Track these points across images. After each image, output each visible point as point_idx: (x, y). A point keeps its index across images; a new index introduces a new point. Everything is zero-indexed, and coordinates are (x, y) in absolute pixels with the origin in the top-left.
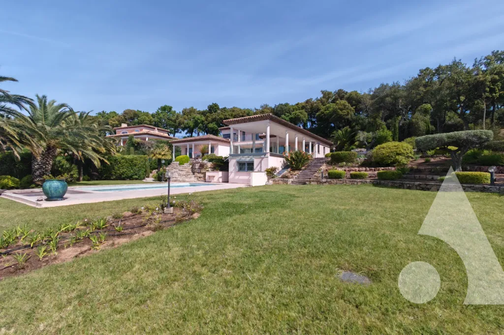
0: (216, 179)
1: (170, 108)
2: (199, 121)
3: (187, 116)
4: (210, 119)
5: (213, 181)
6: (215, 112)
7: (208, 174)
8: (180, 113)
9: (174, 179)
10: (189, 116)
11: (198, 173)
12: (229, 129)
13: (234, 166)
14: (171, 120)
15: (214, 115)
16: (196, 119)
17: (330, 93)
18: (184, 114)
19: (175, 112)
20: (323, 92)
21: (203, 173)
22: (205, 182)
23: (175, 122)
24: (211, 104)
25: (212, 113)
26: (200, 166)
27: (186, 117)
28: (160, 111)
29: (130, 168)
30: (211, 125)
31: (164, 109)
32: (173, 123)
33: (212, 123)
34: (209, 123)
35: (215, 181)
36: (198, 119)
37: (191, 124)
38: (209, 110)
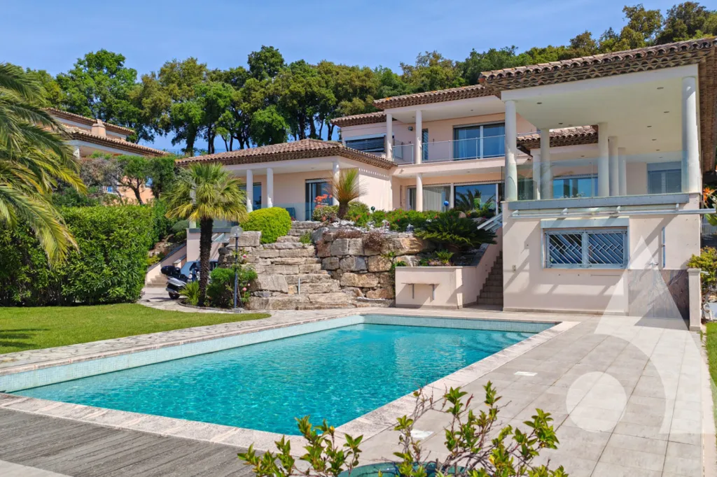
0: (441, 297)
1: (119, 60)
2: (221, 103)
3: (179, 85)
4: (258, 95)
5: (427, 303)
6: (271, 74)
7: (402, 278)
8: (154, 76)
9: (279, 297)
10: (185, 86)
11: (358, 272)
12: (383, 119)
13: (527, 246)
14: (125, 97)
15: (272, 83)
16: (210, 94)
17: (652, 16)
18: (168, 81)
19: (133, 73)
20: (630, 12)
21: (378, 273)
22: (393, 305)
23: (138, 102)
24: (259, 50)
25: (263, 78)
26: (366, 246)
27: (177, 91)
28: (85, 71)
29: (100, 256)
30: (263, 115)
31: (97, 61)
32: (132, 108)
33: (264, 108)
34: (255, 109)
35: (435, 303)
36: (220, 96)
37: (196, 111)
38: (252, 68)
